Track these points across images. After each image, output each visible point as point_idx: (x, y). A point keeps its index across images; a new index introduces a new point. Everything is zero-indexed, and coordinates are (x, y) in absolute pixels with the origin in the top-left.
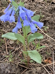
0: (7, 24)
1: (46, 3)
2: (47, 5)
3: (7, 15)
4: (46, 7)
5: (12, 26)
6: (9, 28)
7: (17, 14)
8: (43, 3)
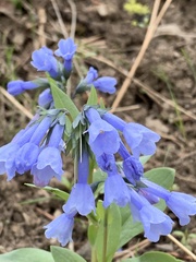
0: (12, 219)
1: (184, 140)
2: (186, 145)
3: (27, 146)
4: (182, 155)
5: (34, 227)
6: (23, 234)
7: (74, 142)
8: (168, 140)
